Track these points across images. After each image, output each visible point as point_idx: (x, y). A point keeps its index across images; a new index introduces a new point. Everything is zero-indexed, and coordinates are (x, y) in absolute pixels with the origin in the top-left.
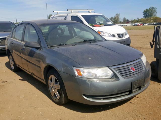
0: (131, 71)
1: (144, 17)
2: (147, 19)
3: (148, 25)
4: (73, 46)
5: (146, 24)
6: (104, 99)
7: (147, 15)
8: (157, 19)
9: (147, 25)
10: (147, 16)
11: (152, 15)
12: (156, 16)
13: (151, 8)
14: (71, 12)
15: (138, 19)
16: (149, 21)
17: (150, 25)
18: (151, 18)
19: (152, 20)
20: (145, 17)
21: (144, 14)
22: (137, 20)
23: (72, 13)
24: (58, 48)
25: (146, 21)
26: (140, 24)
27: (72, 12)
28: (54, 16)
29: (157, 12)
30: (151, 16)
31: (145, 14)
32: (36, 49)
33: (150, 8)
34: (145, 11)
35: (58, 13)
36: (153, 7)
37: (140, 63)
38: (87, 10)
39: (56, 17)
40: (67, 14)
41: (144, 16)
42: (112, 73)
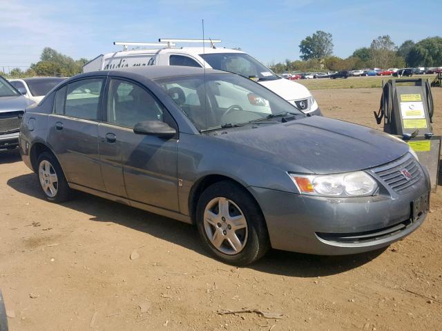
0: (405, 179)
1: (301, 57)
2: (311, 62)
3: (315, 77)
4: (253, 128)
5: (308, 74)
6: (360, 240)
7: (309, 53)
8: (335, 63)
9: (312, 77)
10: (311, 56)
11: (322, 51)
12: (332, 55)
13: (317, 35)
14: (167, 45)
15: (288, 63)
16: (316, 66)
17: (319, 77)
18: (319, 60)
19: (322, 66)
20: (305, 58)
21: (303, 50)
22: (286, 64)
23: (169, 47)
24: (223, 133)
25: (310, 67)
26: (294, 76)
27: (171, 44)
28: (116, 56)
29: (333, 45)
30: (319, 54)
31: (305, 48)
32: (159, 137)
33: (316, 33)
34: (303, 42)
35: (126, 47)
36: (323, 32)
37: (412, 163)
38: (210, 41)
39: (121, 58)
40: (156, 51)
41: (301, 54)
42: (374, 182)
